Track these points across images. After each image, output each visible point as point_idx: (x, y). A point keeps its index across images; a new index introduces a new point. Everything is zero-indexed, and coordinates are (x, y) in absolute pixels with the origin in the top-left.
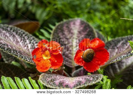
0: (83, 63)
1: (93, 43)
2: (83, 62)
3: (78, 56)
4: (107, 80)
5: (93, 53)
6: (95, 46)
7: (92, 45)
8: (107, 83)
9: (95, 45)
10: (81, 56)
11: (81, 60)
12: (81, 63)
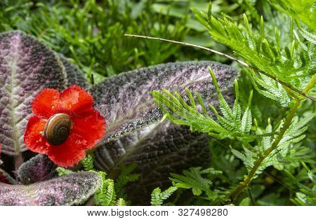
0: (45, 147)
1: (66, 98)
2: (47, 144)
3: (32, 133)
4: (106, 181)
5: (69, 123)
6: (70, 106)
7: (64, 104)
8: (107, 189)
9: (70, 103)
10: (39, 131)
11: (40, 140)
12: (42, 148)
